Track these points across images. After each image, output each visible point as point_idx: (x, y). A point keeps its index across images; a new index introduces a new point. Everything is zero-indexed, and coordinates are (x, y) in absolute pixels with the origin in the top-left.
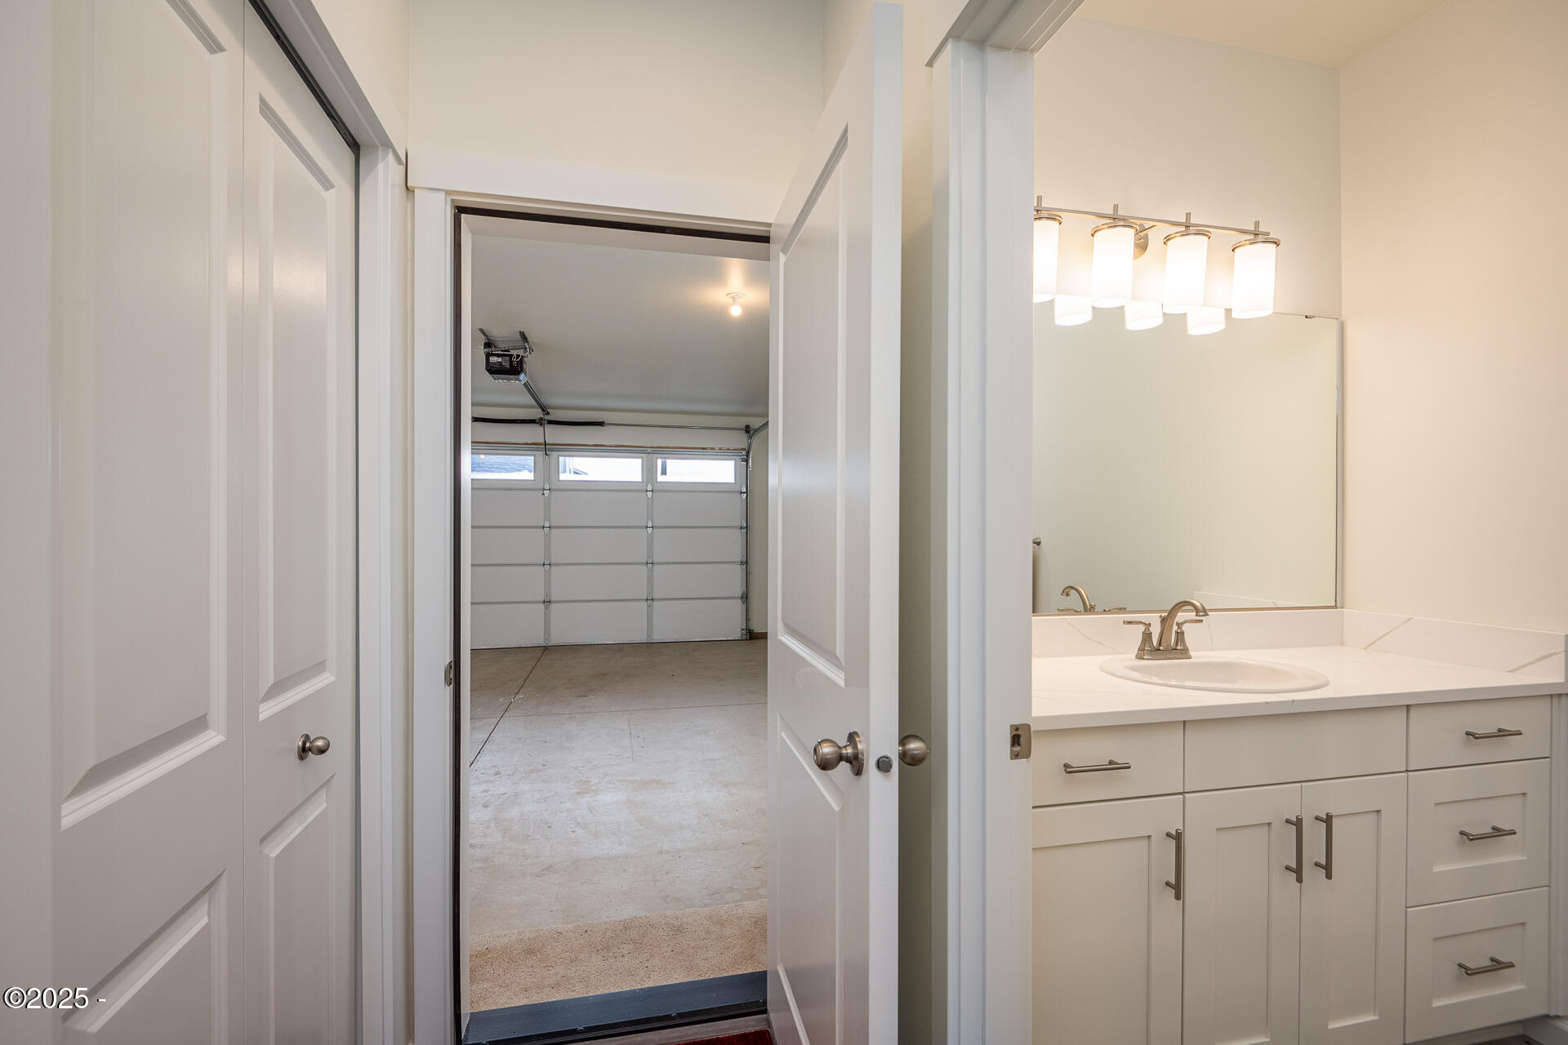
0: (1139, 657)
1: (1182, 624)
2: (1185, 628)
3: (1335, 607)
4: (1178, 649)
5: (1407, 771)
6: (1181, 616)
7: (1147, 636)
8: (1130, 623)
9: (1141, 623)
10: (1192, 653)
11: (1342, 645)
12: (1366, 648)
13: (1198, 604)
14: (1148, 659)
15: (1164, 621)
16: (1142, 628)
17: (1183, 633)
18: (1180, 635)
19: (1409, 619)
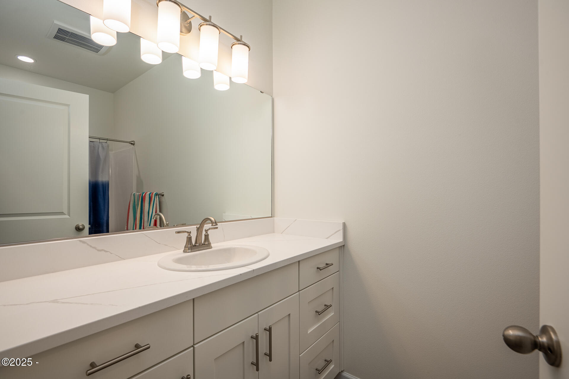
0: (185, 251)
1: (207, 230)
2: (209, 232)
3: (272, 217)
4: (206, 244)
5: (299, 291)
6: (207, 226)
7: (189, 239)
8: (179, 232)
9: (186, 232)
10: (212, 245)
11: (274, 233)
12: (282, 233)
13: (213, 219)
14: (189, 252)
15: (198, 229)
16: (186, 235)
17: (208, 235)
18: (207, 236)
19: (296, 220)
